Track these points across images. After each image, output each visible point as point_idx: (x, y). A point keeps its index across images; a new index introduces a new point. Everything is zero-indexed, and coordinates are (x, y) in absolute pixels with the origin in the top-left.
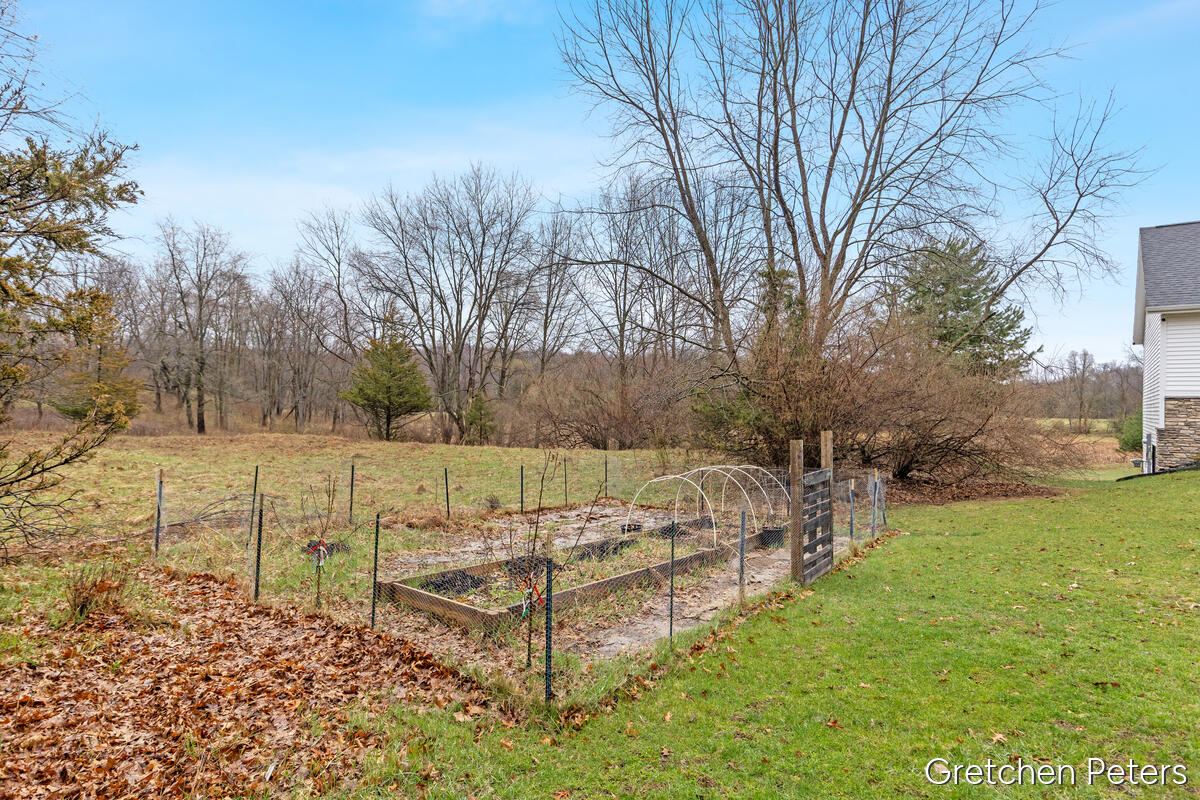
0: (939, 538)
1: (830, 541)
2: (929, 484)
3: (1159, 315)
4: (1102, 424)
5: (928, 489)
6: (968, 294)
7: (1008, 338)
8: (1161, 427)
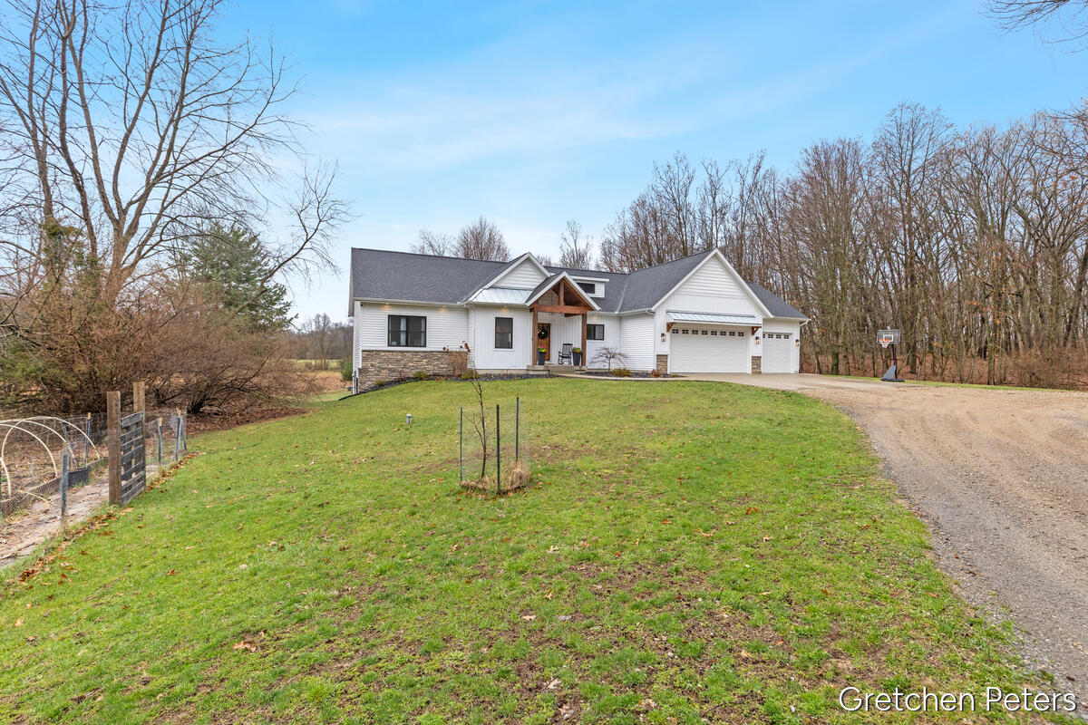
0: (229, 452)
1: (143, 468)
2: (218, 415)
3: (360, 302)
4: (334, 363)
5: (217, 420)
6: (247, 270)
7: (275, 307)
8: (360, 367)
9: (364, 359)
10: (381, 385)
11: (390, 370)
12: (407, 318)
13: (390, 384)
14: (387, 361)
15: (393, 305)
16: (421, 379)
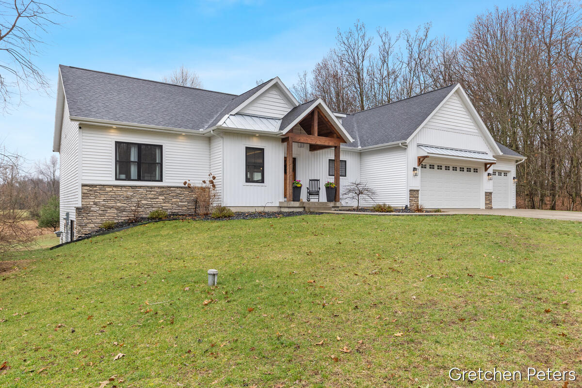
3: (77, 123)
8: (80, 205)
9: (85, 196)
10: (109, 228)
11: (118, 209)
12: (139, 146)
13: (120, 226)
14: (115, 199)
15: (122, 130)
16: (160, 219)
